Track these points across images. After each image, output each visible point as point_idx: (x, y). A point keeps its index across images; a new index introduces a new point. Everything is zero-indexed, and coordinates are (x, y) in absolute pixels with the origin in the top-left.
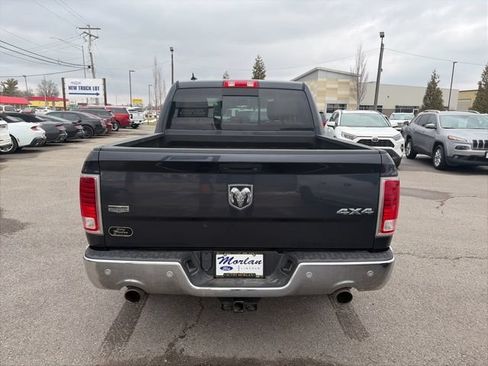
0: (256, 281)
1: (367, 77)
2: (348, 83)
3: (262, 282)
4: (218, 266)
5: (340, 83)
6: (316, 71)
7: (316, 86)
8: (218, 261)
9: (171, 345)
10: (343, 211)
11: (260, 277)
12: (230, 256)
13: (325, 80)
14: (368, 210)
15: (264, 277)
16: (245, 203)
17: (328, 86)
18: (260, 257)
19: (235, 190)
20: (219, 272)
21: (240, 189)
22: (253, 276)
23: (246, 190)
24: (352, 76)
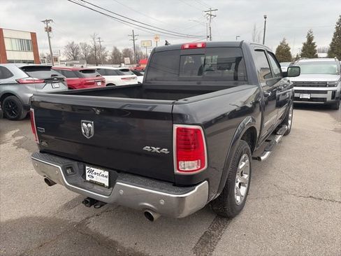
4: (87, 174)
8: (87, 171)
9: (88, 218)
10: (147, 148)
11: (107, 187)
12: (93, 169)
14: (165, 150)
16: (90, 135)
18: (106, 173)
19: (84, 124)
20: (88, 179)
21: (87, 123)
23: (89, 125)
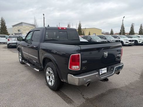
0: (106, 74)
1: (38, 26)
2: (33, 27)
3: (107, 74)
5: (30, 27)
6: (22, 23)
7: (22, 28)
10: (118, 55)
13: (25, 26)
15: (107, 73)
17: (26, 28)
22: (105, 73)
24: (33, 25)
